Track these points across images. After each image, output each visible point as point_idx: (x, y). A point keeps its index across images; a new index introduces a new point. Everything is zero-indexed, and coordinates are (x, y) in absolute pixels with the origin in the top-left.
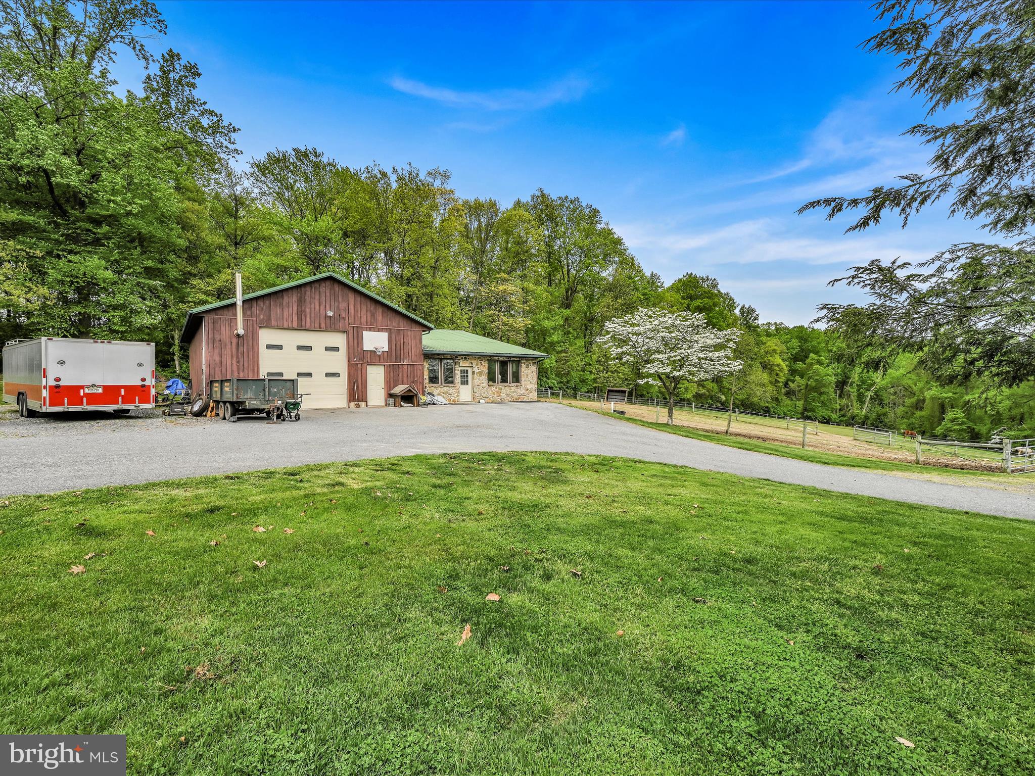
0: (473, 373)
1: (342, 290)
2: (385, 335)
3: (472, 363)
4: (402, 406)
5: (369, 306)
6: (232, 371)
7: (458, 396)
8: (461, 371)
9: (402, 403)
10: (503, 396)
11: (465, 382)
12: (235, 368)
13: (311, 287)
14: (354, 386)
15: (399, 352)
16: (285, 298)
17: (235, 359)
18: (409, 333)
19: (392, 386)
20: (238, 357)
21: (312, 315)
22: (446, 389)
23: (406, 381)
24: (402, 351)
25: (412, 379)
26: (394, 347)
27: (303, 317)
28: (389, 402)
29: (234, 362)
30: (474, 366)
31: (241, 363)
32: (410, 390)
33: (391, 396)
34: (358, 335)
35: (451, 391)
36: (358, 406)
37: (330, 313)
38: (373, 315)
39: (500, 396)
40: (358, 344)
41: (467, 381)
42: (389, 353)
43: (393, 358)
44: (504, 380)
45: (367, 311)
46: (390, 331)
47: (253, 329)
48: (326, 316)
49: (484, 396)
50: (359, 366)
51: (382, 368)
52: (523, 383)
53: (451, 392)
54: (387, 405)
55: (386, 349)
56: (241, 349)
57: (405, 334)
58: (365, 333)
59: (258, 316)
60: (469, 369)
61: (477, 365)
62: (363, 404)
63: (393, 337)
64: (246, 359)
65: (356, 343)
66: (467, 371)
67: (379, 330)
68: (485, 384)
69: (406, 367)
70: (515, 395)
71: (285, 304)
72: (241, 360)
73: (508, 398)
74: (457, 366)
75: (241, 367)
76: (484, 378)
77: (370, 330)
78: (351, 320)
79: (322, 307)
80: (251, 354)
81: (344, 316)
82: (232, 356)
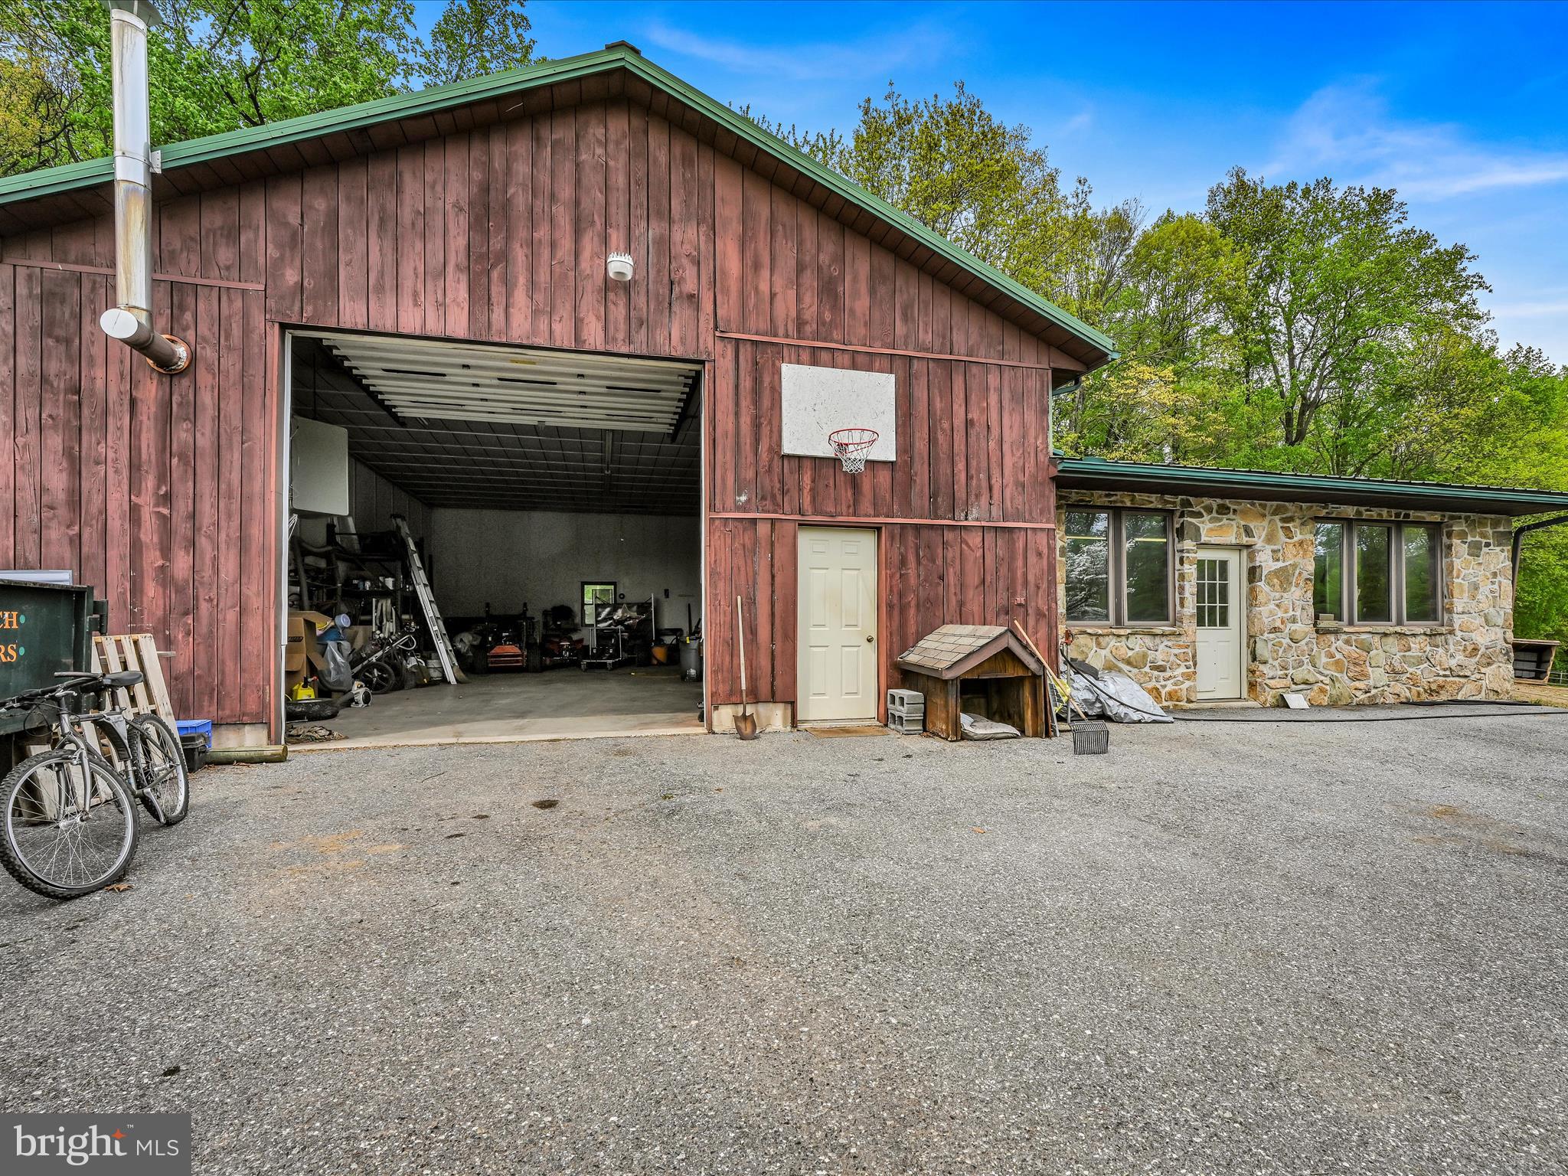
0: (1253, 573)
1: (687, 162)
2: (884, 385)
3: (1248, 532)
4: (964, 737)
5: (810, 245)
6: (136, 547)
7: (1188, 677)
8: (1200, 563)
9: (966, 720)
10: (1377, 676)
11: (1212, 614)
12: (149, 533)
13: (537, 140)
14: (733, 628)
15: (944, 468)
16: (411, 185)
17: (149, 482)
18: (993, 380)
19: (912, 628)
20: (163, 476)
21: (543, 276)
22: (1138, 644)
23: (974, 606)
24: (961, 466)
25: (1002, 598)
26: (921, 445)
27: (497, 290)
28: (902, 711)
29: (146, 501)
30: (1258, 541)
31: (182, 506)
32: (1007, 651)
33: (906, 676)
34: (757, 381)
35: (1163, 651)
36: (747, 729)
37: (621, 264)
38: (829, 290)
39: (1365, 676)
40: (757, 426)
41: (1224, 611)
42: (899, 470)
43: (919, 495)
44: (1374, 607)
45: (800, 268)
46: (903, 368)
47: (246, 332)
48: (610, 286)
49: (1300, 674)
50: (763, 529)
51: (866, 543)
52: (1458, 621)
53: (1160, 657)
54: (887, 719)
55: (886, 450)
56: (182, 434)
57: (974, 384)
58: (788, 370)
59: (272, 272)
60: (1233, 559)
61: (1270, 539)
62: (775, 717)
63: (920, 393)
64: (206, 486)
65: (746, 420)
66: (1224, 564)
67: (859, 362)
68: (1303, 627)
69: (975, 539)
70: (1426, 675)
71: (407, 215)
72: (183, 490)
73: (1398, 688)
74: (1188, 544)
75: (182, 528)
76: (1300, 596)
77: (815, 358)
78: (728, 309)
79: (589, 243)
80: (233, 458)
81: (690, 287)
82: (135, 467)
